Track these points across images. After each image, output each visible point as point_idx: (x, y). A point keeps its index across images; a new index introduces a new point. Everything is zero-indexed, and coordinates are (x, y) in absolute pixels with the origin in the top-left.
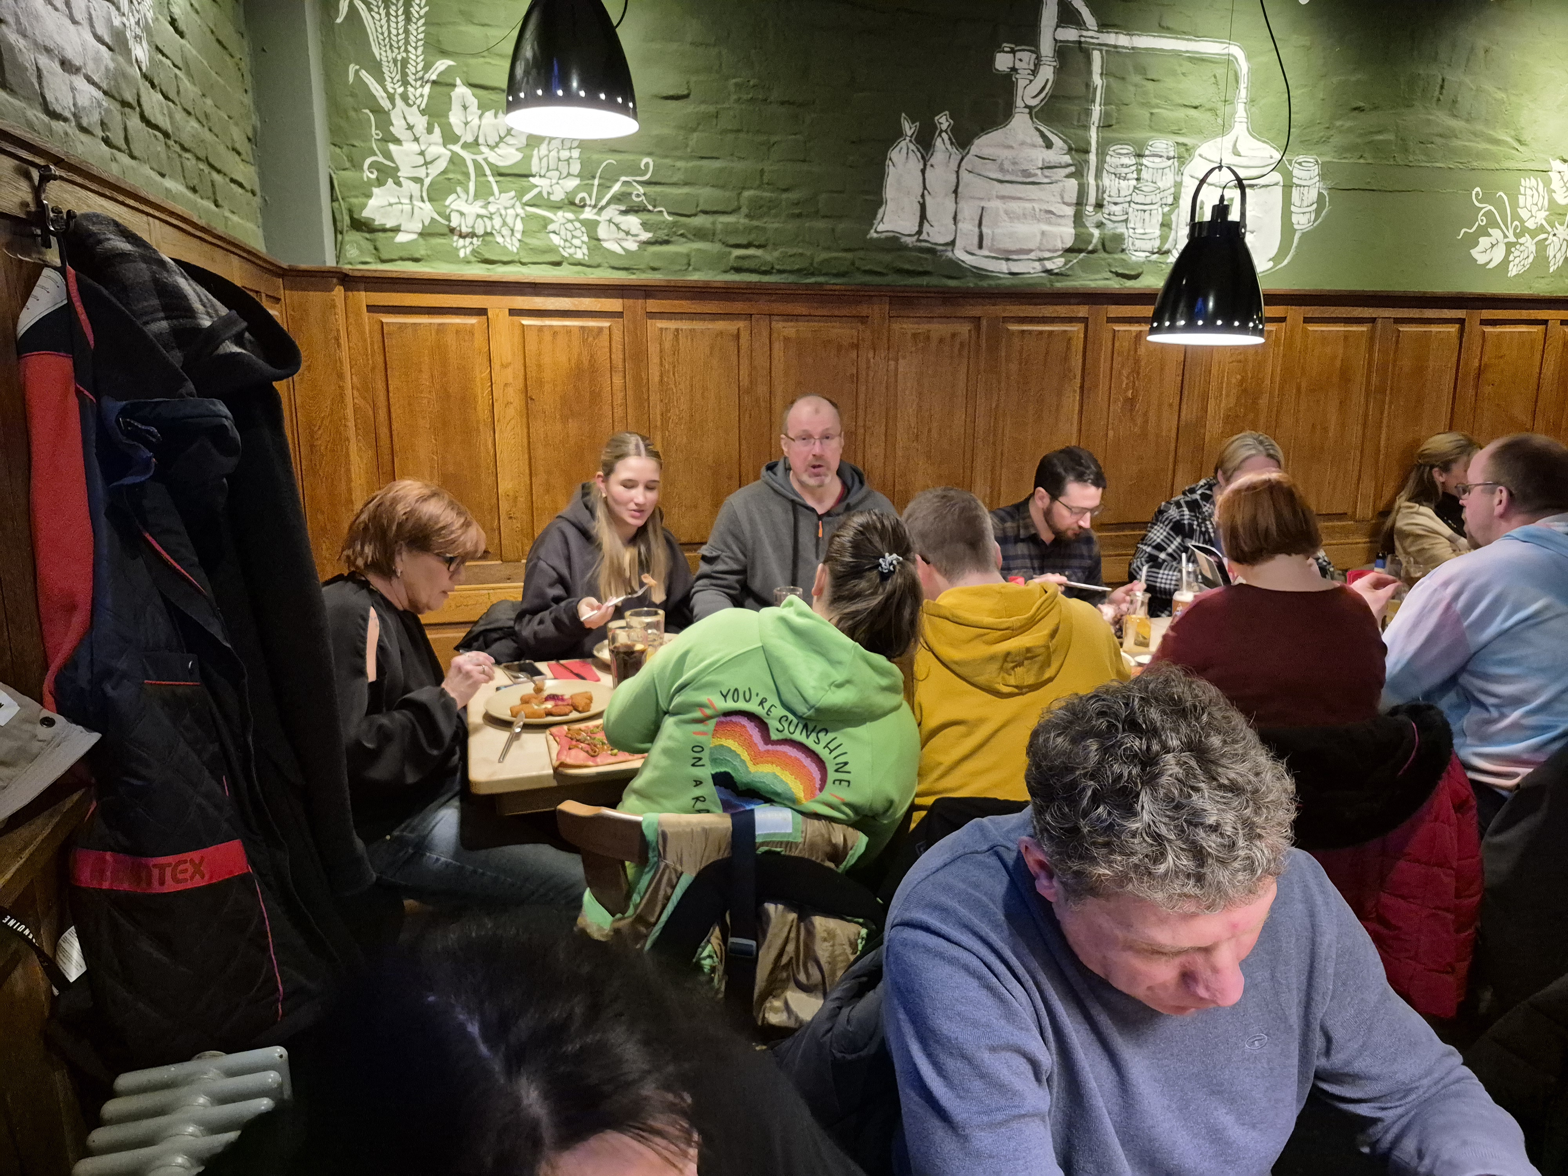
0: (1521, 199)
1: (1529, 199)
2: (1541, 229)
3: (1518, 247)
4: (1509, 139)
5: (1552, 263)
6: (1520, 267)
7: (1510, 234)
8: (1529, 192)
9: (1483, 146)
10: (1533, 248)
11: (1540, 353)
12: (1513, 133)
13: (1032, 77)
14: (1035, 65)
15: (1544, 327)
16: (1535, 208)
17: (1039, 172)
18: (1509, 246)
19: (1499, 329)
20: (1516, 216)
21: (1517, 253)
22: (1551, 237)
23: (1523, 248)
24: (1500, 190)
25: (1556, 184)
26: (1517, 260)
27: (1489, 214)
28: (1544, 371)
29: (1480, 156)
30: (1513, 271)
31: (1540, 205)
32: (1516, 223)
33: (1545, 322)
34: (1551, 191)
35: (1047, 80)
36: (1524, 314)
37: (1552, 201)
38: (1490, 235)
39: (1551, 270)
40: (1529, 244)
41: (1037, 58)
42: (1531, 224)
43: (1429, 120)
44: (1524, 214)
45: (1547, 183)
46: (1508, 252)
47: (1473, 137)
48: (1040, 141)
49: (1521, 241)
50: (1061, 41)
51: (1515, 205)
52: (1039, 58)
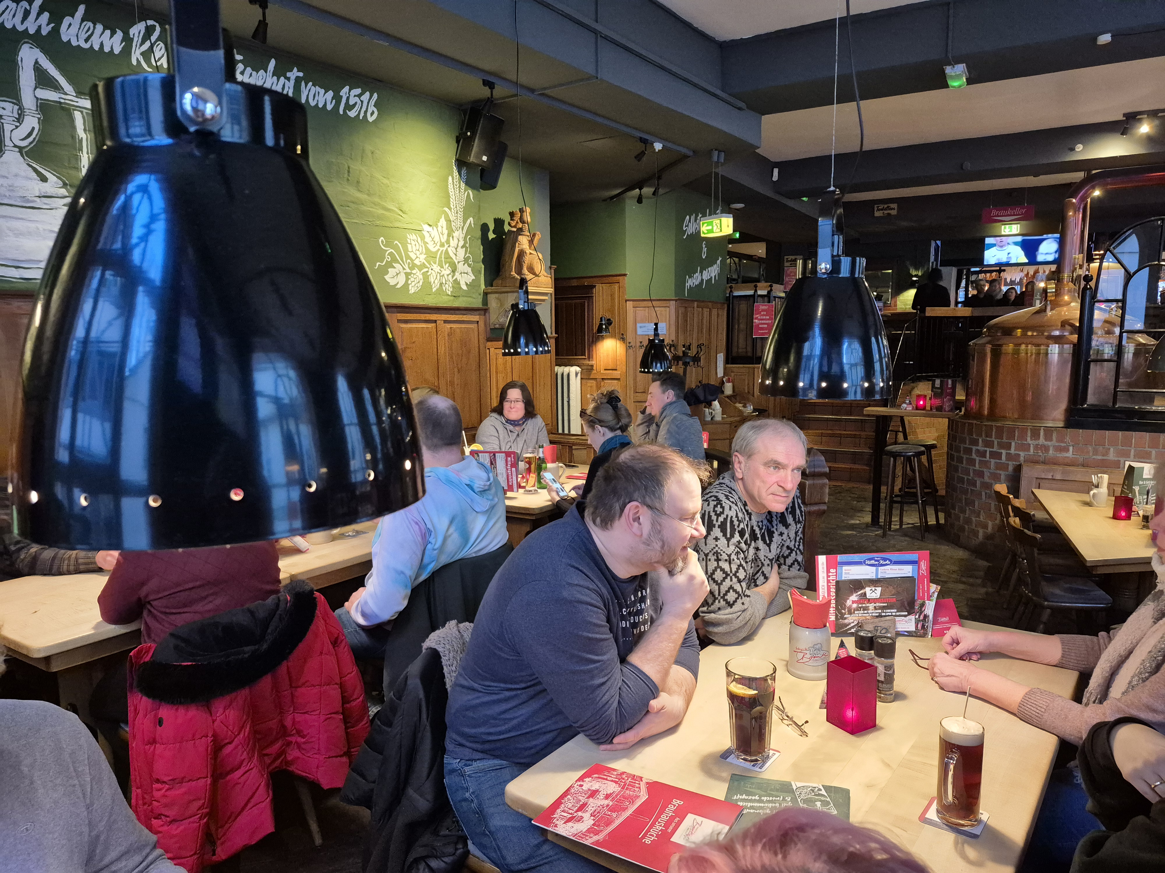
0: (409, 246)
1: (414, 246)
2: (423, 266)
3: (412, 275)
4: (395, 209)
5: (433, 286)
6: (416, 288)
7: (406, 267)
8: (413, 242)
9: (381, 211)
10: (421, 277)
11: (435, 340)
12: (397, 205)
13: (18, 124)
14: (19, 115)
15: (434, 325)
16: (418, 253)
17: (38, 199)
18: (407, 275)
19: (409, 326)
20: (408, 257)
21: (412, 279)
22: (430, 270)
23: (415, 276)
24: (396, 240)
25: (428, 239)
26: (413, 284)
27: (391, 254)
28: (439, 351)
29: (380, 217)
30: (412, 290)
31: (420, 250)
32: (408, 261)
33: (435, 321)
34: (426, 243)
35: (33, 128)
36: (423, 317)
37: (427, 249)
38: (395, 268)
39: (434, 291)
40: (418, 274)
41: (20, 109)
42: (417, 262)
43: (344, 192)
44: (413, 256)
45: (423, 238)
46: (407, 279)
47: (373, 205)
48: (34, 175)
49: (414, 272)
50: (41, 99)
51: (406, 250)
52: (21, 109)
